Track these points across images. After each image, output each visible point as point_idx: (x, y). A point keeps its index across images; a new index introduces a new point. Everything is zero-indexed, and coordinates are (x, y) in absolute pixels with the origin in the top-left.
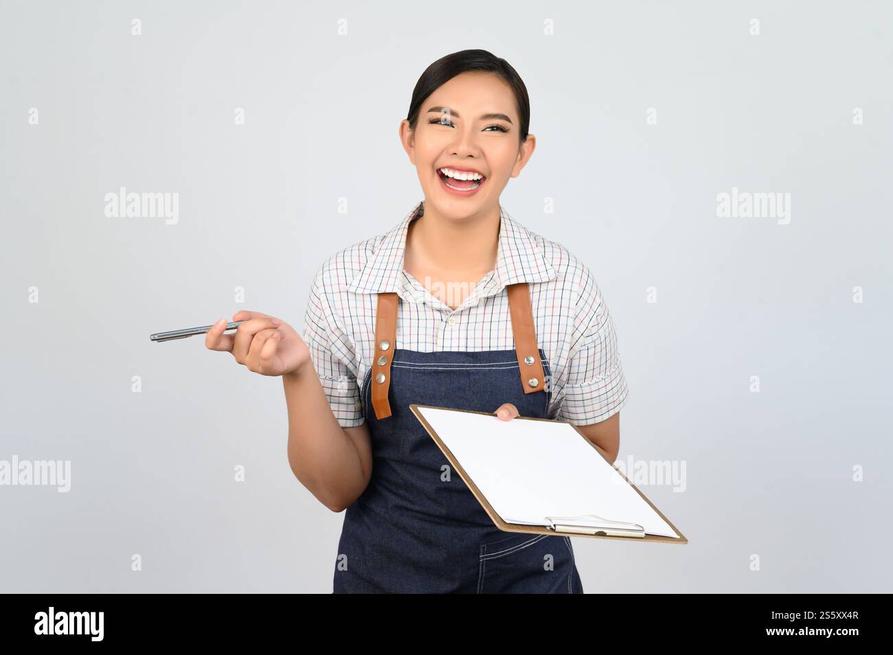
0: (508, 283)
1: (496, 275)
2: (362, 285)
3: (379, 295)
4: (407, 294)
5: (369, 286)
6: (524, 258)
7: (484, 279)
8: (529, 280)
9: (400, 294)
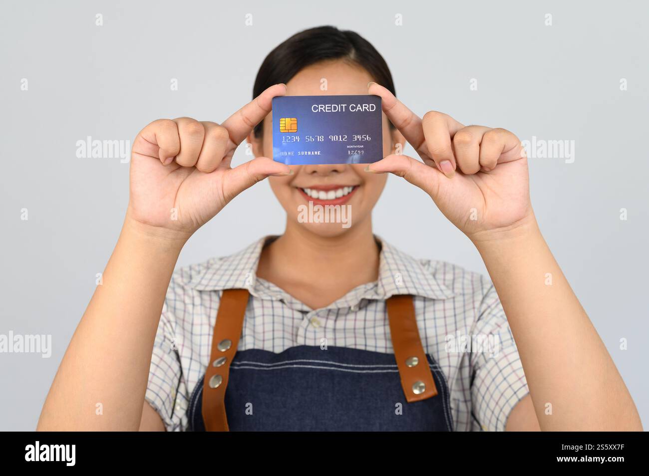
0: (396, 292)
1: (380, 285)
2: (204, 282)
3: (226, 291)
4: (261, 293)
5: (213, 283)
6: (413, 275)
7: (363, 286)
8: (422, 293)
9: (252, 292)
